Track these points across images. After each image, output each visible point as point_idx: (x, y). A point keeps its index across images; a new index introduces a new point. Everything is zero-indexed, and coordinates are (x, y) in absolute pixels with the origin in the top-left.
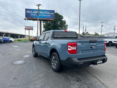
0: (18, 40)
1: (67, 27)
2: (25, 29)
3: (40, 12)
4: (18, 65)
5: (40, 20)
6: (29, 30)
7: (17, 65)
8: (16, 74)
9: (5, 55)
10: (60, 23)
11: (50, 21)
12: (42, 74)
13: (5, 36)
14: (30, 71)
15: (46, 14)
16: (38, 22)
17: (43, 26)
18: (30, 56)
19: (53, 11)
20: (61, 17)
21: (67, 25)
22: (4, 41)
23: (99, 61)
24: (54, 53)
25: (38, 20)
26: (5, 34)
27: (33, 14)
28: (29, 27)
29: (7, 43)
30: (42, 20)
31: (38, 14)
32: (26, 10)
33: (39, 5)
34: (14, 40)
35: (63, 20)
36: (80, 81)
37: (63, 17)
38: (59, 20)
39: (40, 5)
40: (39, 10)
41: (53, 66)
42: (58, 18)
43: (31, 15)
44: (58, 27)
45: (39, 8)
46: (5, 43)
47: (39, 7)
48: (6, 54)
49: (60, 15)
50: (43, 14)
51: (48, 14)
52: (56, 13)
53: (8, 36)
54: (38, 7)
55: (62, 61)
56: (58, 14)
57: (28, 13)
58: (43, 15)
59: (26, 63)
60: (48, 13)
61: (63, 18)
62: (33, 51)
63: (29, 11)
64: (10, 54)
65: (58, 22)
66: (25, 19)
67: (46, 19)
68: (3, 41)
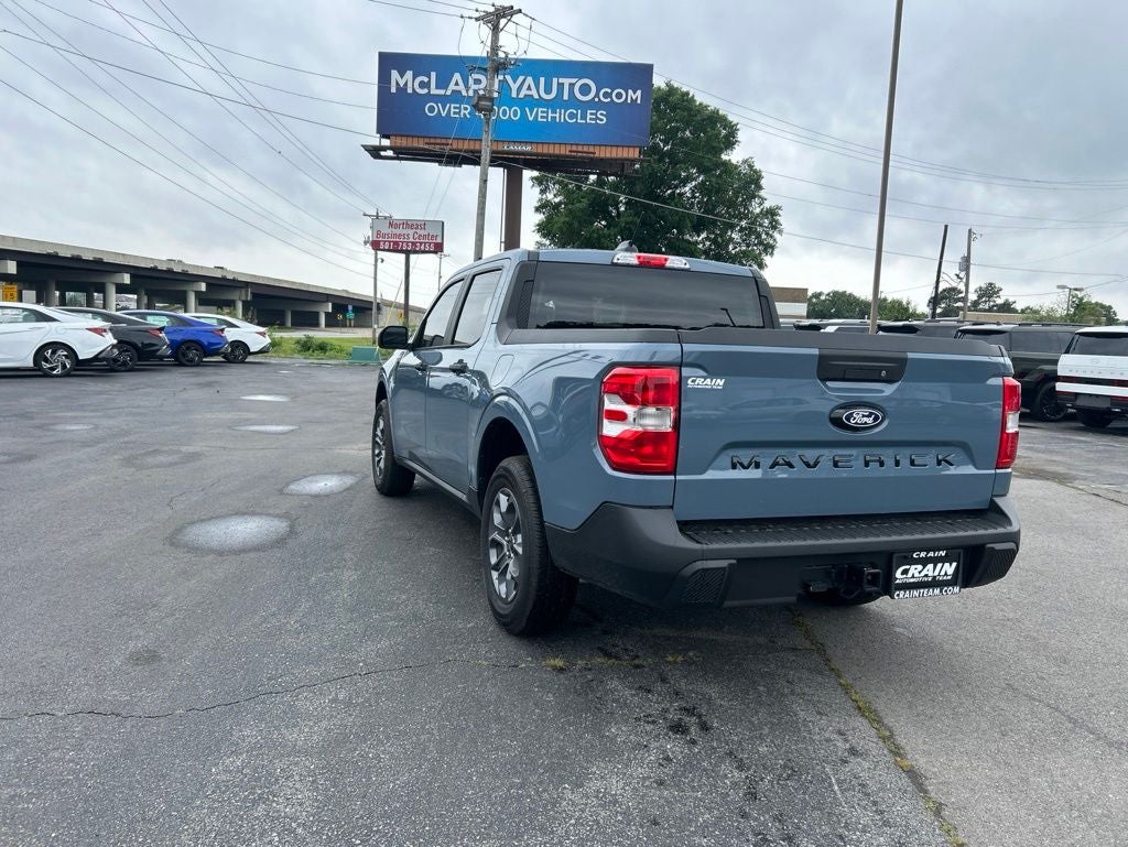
0: (306, 347)
1: (775, 225)
2: (376, 246)
3: (514, 87)
4: (222, 553)
5: (513, 165)
6: (408, 253)
7: (211, 551)
8: (169, 621)
9: (150, 460)
10: (701, 187)
11: (603, 166)
12: (384, 643)
13: (204, 301)
14: (290, 612)
15: (566, 105)
16: (484, 181)
17: (540, 217)
18: (349, 481)
19: (639, 74)
20: (712, 132)
21: (772, 213)
22: (175, 345)
23: (924, 562)
24: (504, 463)
25: (486, 156)
26: (203, 287)
27: (443, 100)
28: (407, 224)
29: (200, 364)
30: (531, 165)
31: (483, 104)
32: (388, 62)
33: (496, 18)
34: (267, 340)
35: (734, 156)
36: (705, 727)
37: (732, 131)
38: (689, 160)
39: (506, 12)
40: (496, 64)
41: (495, 575)
42: (684, 142)
43: (433, 110)
44: (681, 232)
45: (495, 48)
46: (191, 364)
47: (502, 35)
48: (156, 452)
49: (703, 107)
50: (541, 102)
51: (591, 104)
52: (672, 90)
53: (231, 304)
54: (486, 31)
55: (560, 534)
56: (686, 99)
57: (402, 90)
58: (539, 114)
59: (291, 543)
60: (585, 90)
61: (730, 142)
62: (375, 443)
63: (409, 74)
64: (194, 456)
65: (684, 182)
66: (375, 152)
67: (563, 151)
68: (165, 350)
